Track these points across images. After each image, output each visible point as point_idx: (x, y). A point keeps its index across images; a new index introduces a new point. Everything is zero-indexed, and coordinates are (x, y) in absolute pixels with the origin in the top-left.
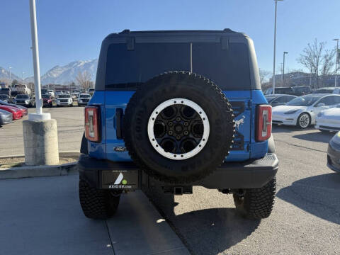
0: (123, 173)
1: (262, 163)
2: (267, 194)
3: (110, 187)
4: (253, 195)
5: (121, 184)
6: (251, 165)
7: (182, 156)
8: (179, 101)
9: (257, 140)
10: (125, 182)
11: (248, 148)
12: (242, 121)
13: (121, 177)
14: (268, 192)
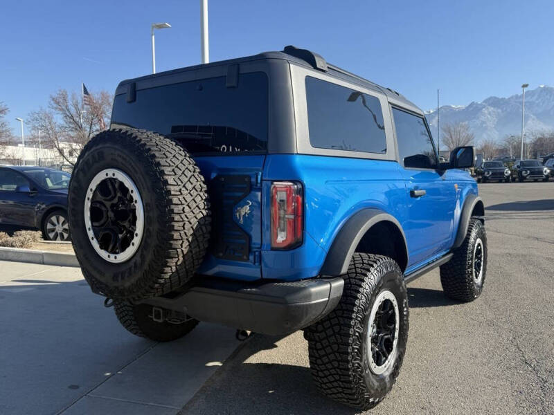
7: (116, 257)
8: (110, 173)
12: (246, 209)
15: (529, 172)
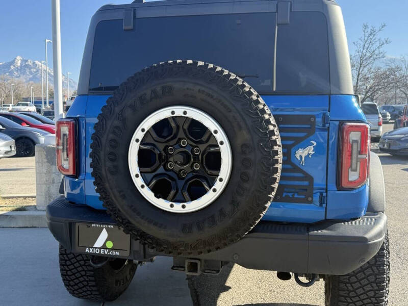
0: (107, 229)
1: (347, 229)
2: (368, 288)
3: (87, 250)
4: (342, 286)
5: (104, 247)
6: (325, 232)
7: (184, 207)
8: (179, 111)
9: (340, 187)
10: (110, 245)
11: (323, 201)
12: (310, 150)
13: (104, 235)
14: (370, 283)
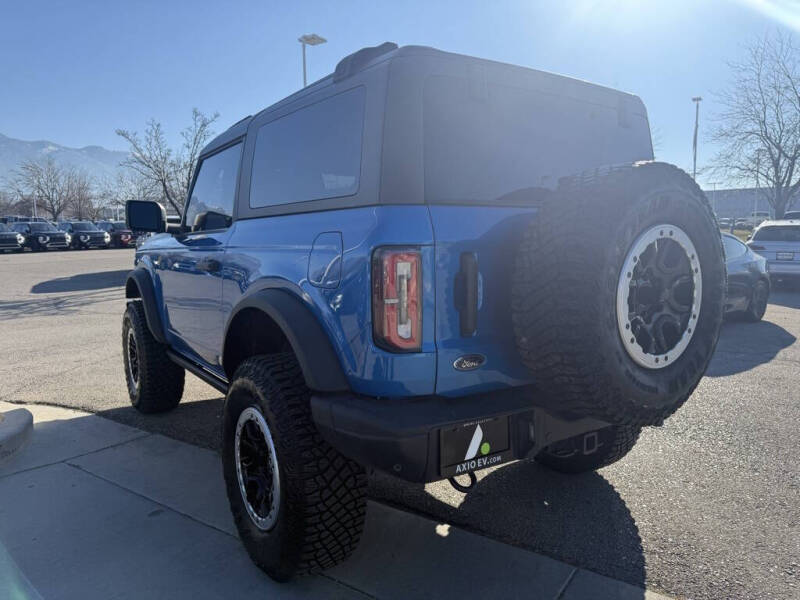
0: (481, 425)
3: (459, 468)
5: (479, 454)
7: (666, 358)
15: (48, 239)
